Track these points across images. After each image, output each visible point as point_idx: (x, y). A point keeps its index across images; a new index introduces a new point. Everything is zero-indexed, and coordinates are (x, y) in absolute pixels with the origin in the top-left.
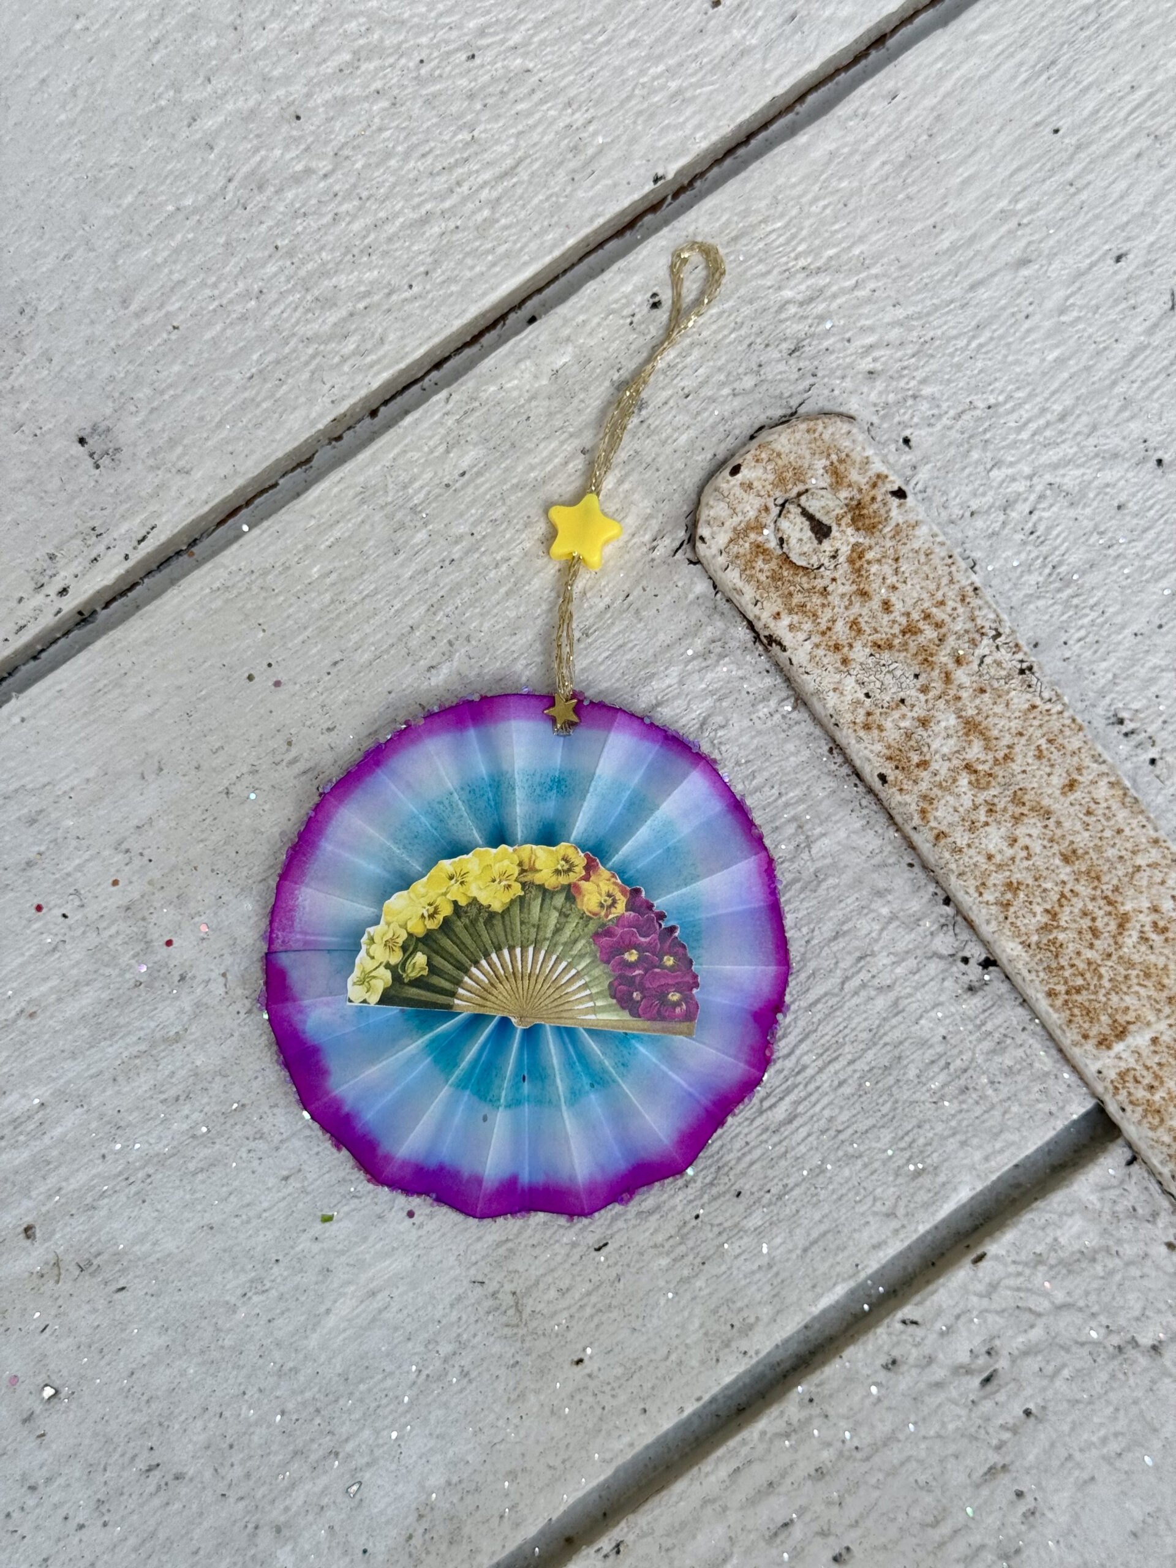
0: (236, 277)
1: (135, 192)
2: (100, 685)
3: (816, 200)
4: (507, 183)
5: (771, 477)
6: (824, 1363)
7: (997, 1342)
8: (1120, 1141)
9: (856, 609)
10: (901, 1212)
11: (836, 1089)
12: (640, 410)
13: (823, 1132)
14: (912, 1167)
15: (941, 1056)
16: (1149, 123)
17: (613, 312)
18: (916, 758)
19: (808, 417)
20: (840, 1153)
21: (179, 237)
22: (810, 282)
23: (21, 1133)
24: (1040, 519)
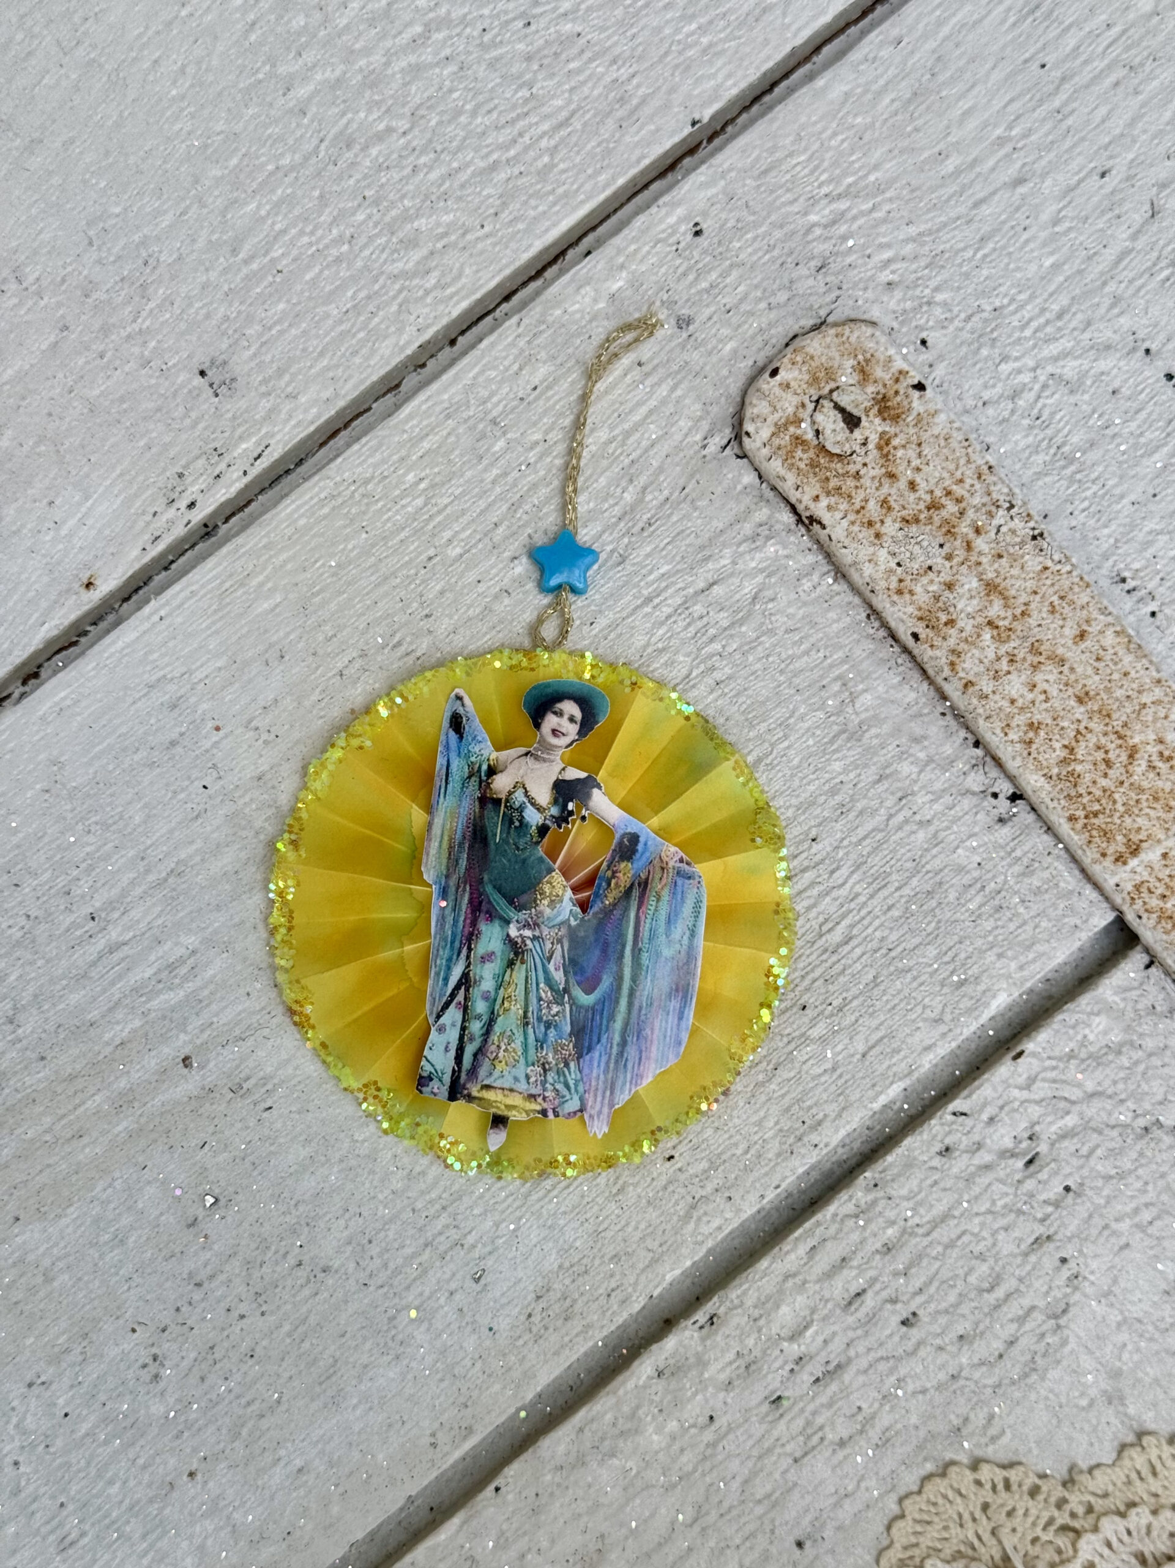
0: (331, 224)
1: (240, 154)
2: (227, 585)
3: (835, 134)
4: (563, 133)
5: (806, 377)
6: (886, 1154)
7: (1037, 1128)
8: (1139, 948)
9: (885, 490)
10: (948, 1017)
11: (885, 913)
12: (688, 325)
13: (875, 951)
14: (955, 978)
15: (976, 880)
16: (1125, 56)
17: (659, 241)
18: (944, 618)
19: (836, 325)
20: (892, 969)
21: (279, 192)
22: (834, 206)
23: (175, 977)
24: (1045, 406)
